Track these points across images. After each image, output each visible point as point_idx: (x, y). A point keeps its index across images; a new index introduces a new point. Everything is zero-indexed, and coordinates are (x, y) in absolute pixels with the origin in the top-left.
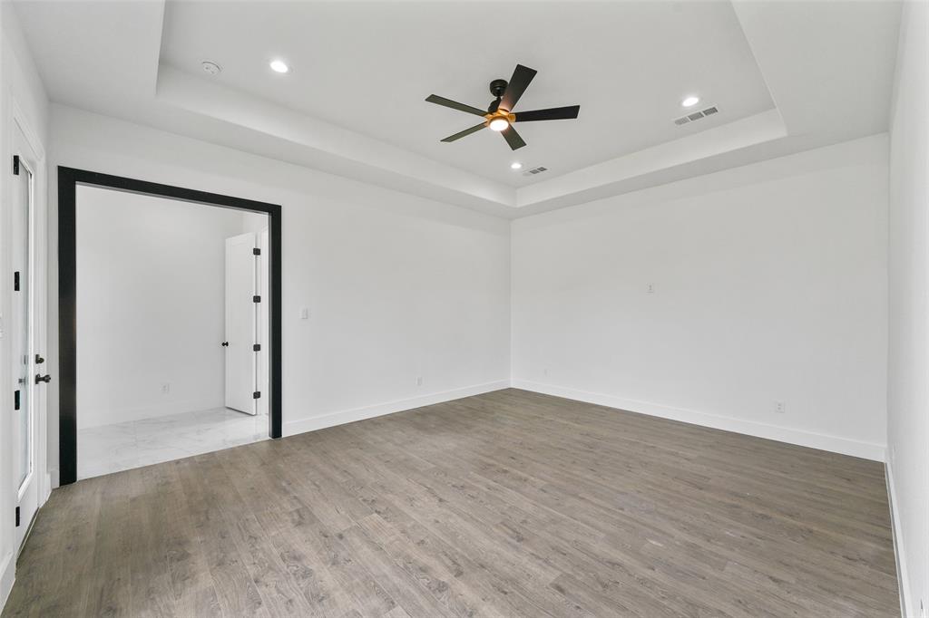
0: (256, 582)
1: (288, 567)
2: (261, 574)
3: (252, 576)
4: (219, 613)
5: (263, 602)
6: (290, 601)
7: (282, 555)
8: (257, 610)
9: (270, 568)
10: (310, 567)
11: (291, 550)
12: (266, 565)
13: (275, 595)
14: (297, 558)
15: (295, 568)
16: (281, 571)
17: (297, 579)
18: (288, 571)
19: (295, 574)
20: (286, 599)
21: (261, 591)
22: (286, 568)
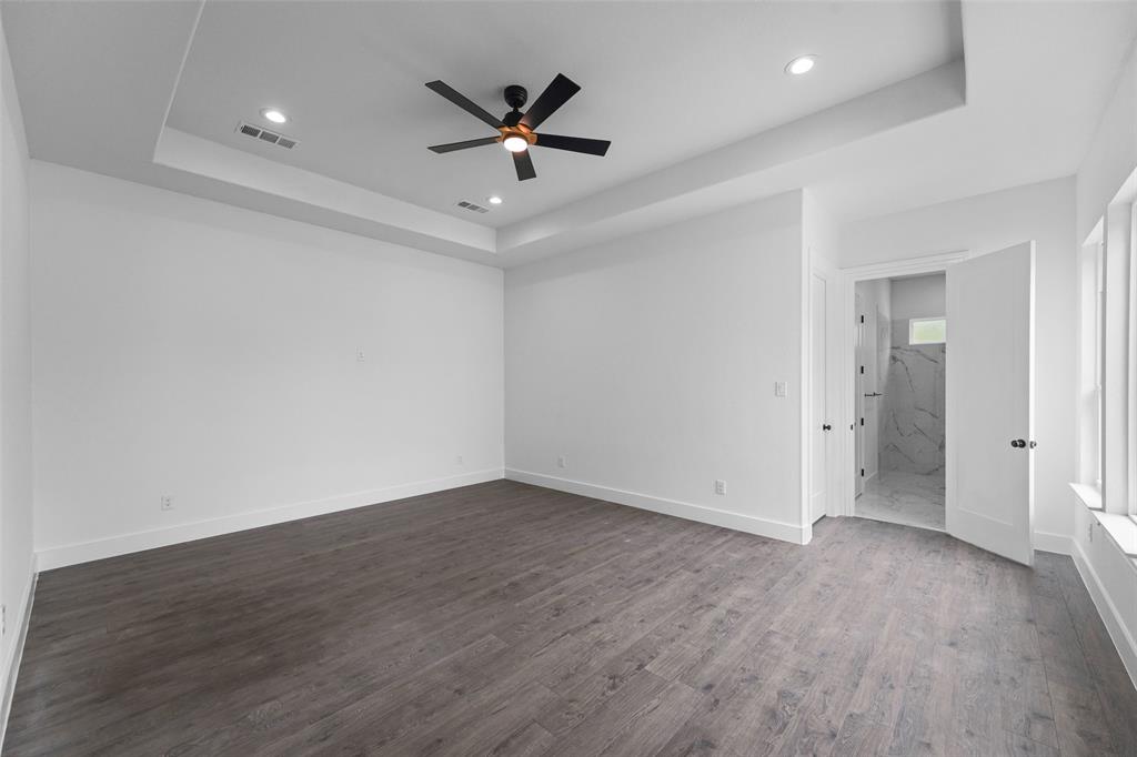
0: (834, 735)
1: (791, 716)
2: (821, 738)
3: (833, 744)
4: (894, 745)
5: (848, 713)
6: (825, 693)
7: (780, 731)
8: (858, 713)
9: (807, 733)
10: (776, 696)
11: (765, 727)
12: (805, 740)
13: (831, 708)
14: (773, 714)
15: (788, 708)
16: (802, 720)
17: (799, 700)
18: (795, 713)
19: (795, 705)
20: (827, 698)
21: (839, 723)
22: (794, 717)
